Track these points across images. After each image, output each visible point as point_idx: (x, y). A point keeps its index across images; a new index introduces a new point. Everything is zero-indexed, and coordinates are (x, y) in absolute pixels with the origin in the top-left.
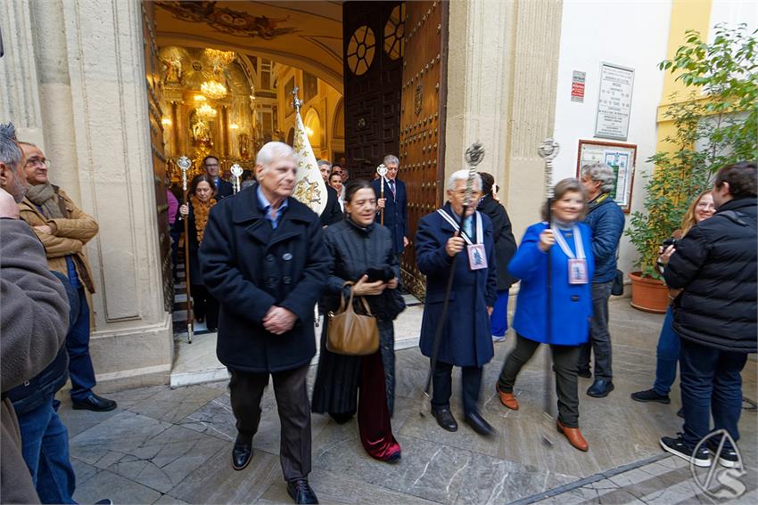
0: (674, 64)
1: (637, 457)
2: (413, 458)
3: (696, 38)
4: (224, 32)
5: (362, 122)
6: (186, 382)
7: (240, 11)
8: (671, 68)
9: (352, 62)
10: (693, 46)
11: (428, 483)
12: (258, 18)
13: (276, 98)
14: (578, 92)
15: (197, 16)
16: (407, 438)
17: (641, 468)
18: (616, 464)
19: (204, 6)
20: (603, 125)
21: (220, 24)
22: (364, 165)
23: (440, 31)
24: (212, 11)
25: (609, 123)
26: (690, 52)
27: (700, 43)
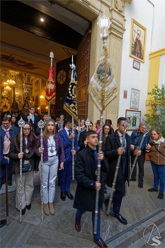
0: (152, 93)
1: (148, 215)
3: (157, 87)
4: (17, 66)
5: (61, 98)
7: (23, 61)
8: (151, 94)
9: (59, 80)
11: (85, 232)
12: (29, 64)
13: (32, 85)
14: (125, 96)
15: (8, 61)
17: (150, 219)
18: (142, 218)
19: (11, 58)
20: (132, 105)
21: (15, 64)
22: (61, 111)
23: (87, 77)
24: (13, 60)
25: (134, 105)
26: (155, 90)
27: (158, 88)
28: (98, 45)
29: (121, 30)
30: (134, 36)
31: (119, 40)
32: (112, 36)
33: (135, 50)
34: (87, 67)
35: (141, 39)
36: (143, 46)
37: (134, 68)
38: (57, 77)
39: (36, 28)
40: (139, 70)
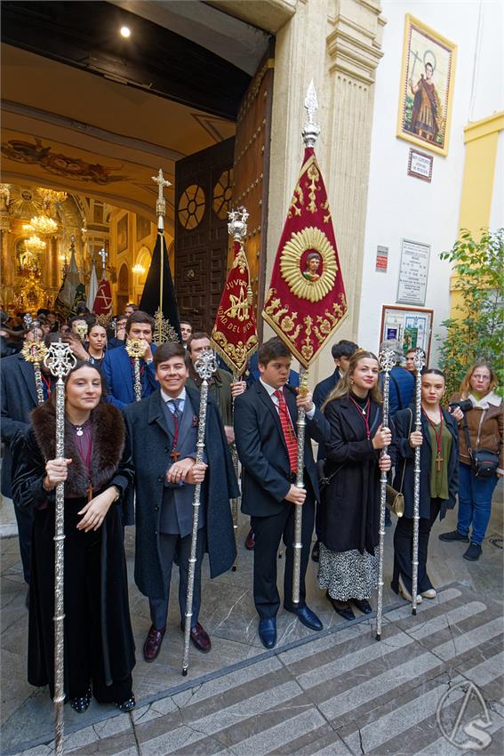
0: (451, 255)
2: (220, 603)
3: (468, 236)
4: (58, 174)
5: (191, 273)
6: (9, 533)
7: (75, 157)
9: (183, 216)
10: (467, 242)
11: (231, 625)
13: (108, 231)
14: (382, 264)
15: (30, 158)
16: (216, 584)
19: (39, 150)
20: (403, 293)
21: (53, 167)
22: (192, 313)
23: (261, 206)
24: (46, 156)
25: (409, 291)
26: (464, 246)
27: (471, 240)
28: (292, 108)
29: (367, 54)
30: (412, 73)
31: (363, 89)
32: (339, 78)
33: (417, 116)
34: (262, 176)
35: (438, 81)
36: (443, 103)
37: (411, 174)
38: (177, 206)
39: (109, 58)
40: (428, 179)
